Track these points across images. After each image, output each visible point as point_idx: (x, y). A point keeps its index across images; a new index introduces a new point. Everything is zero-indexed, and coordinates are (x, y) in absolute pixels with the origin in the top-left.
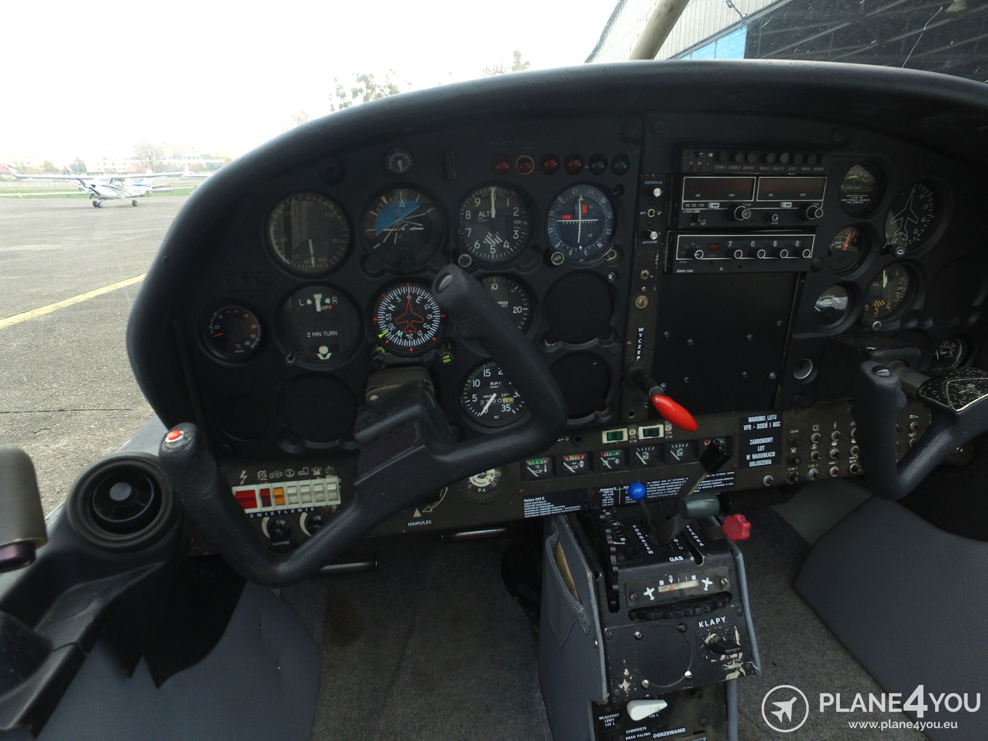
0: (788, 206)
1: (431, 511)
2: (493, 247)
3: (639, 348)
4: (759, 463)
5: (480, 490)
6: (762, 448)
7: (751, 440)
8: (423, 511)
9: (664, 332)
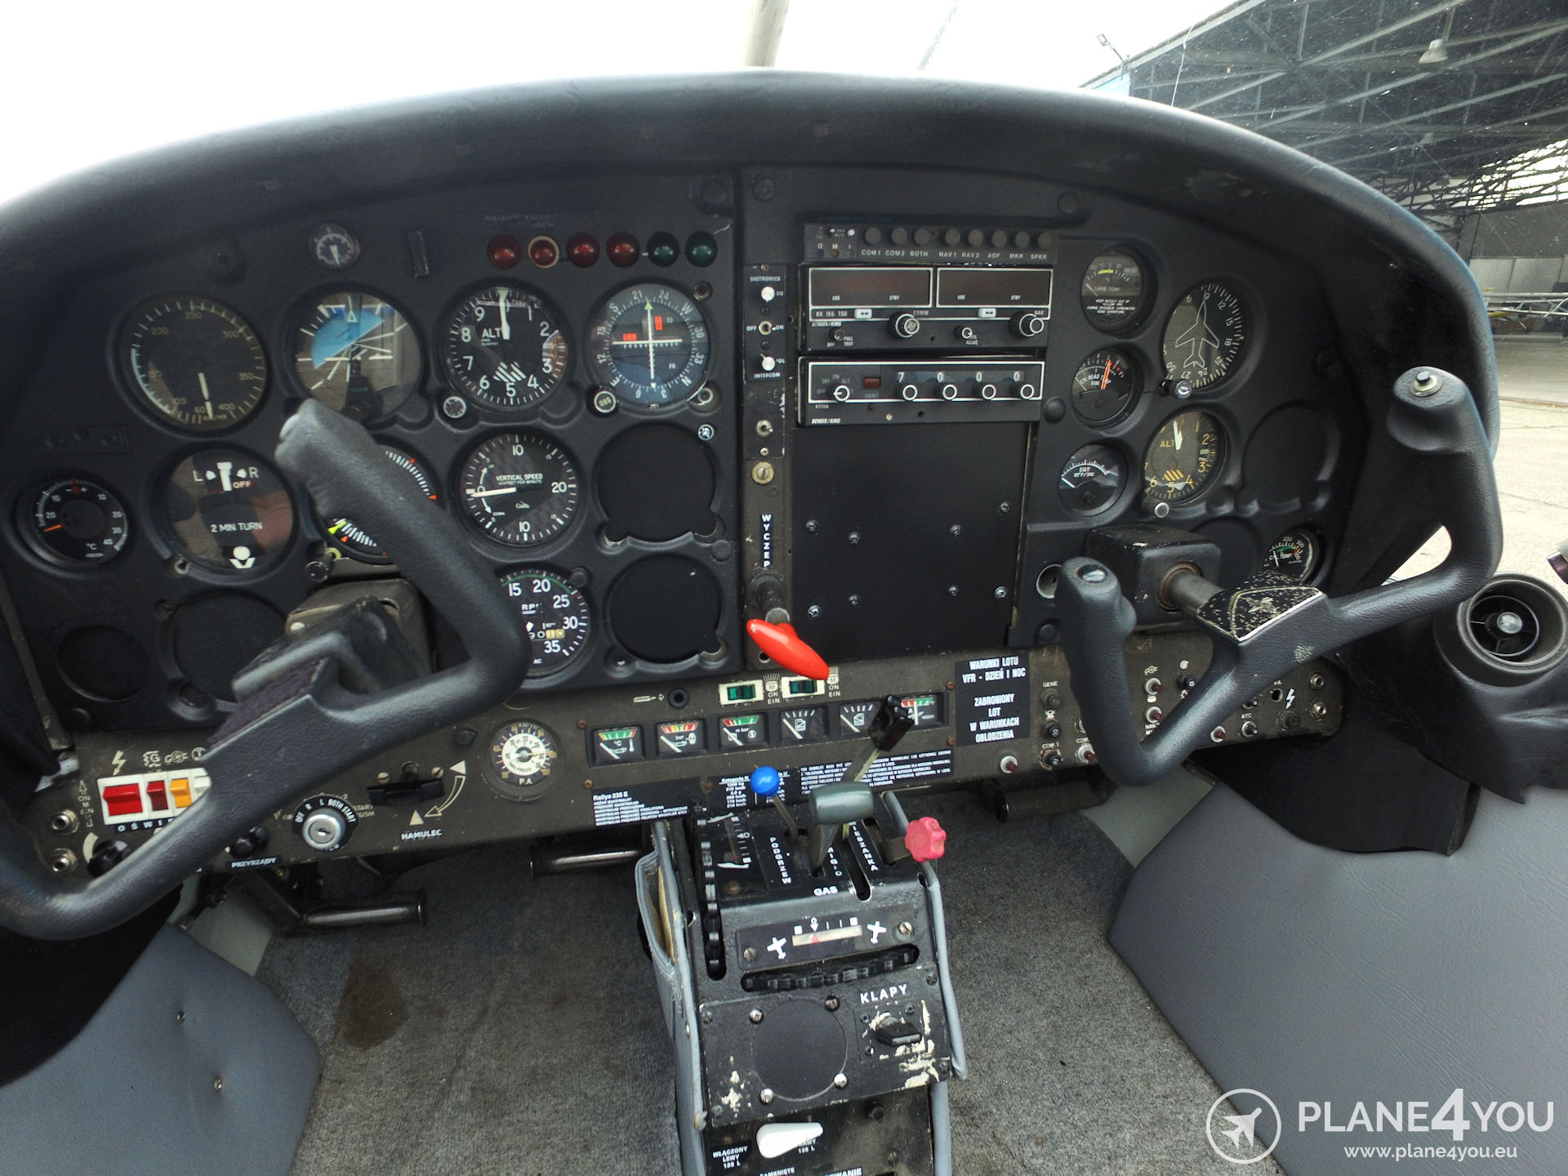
0: (989, 315)
1: (440, 814)
2: (511, 386)
3: (766, 548)
4: (992, 737)
5: (522, 781)
6: (996, 712)
7: (976, 699)
8: (426, 816)
9: (808, 521)
